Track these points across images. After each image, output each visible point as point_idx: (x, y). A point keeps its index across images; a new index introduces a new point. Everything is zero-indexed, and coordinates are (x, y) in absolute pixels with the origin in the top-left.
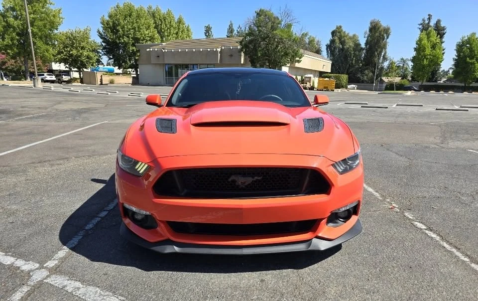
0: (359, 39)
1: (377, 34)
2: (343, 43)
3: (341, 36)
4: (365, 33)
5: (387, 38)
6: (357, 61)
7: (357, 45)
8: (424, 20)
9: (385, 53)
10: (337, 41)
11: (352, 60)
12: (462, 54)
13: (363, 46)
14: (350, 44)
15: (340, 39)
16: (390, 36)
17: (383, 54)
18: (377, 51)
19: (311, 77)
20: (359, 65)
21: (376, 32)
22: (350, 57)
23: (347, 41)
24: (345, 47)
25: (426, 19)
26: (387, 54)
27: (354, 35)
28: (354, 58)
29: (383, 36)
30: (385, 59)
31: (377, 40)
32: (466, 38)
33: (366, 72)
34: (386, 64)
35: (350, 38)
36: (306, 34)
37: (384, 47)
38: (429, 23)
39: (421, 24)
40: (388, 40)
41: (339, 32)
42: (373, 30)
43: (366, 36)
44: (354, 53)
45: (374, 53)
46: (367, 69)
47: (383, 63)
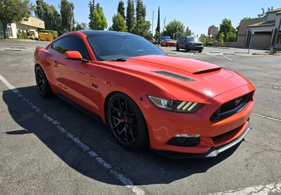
0: (56, 8)
1: (67, 7)
2: (45, 10)
3: (43, 5)
4: (59, 5)
5: (73, 10)
6: (58, 22)
7: (56, 12)
8: (90, 2)
9: (74, 19)
10: (42, 8)
11: (54, 22)
12: (116, 23)
13: (59, 13)
14: (50, 11)
15: (43, 6)
16: (74, 9)
17: (72, 19)
18: (69, 17)
19: (34, 32)
20: (59, 25)
21: (65, 5)
22: (53, 20)
23: (48, 9)
24: (48, 13)
25: (92, 2)
26: (75, 20)
27: (52, 6)
28: (56, 21)
29: (70, 8)
30: (74, 22)
31: (67, 11)
32: (116, 15)
33: (65, 29)
34: (75, 26)
35: (50, 7)
36: (28, 1)
37: (72, 15)
38: (94, 4)
39: (90, 4)
40: (74, 11)
41: (41, 2)
42: (63, 4)
43: (60, 7)
44: (55, 17)
45: (67, 18)
46: (65, 28)
47: (73, 25)
